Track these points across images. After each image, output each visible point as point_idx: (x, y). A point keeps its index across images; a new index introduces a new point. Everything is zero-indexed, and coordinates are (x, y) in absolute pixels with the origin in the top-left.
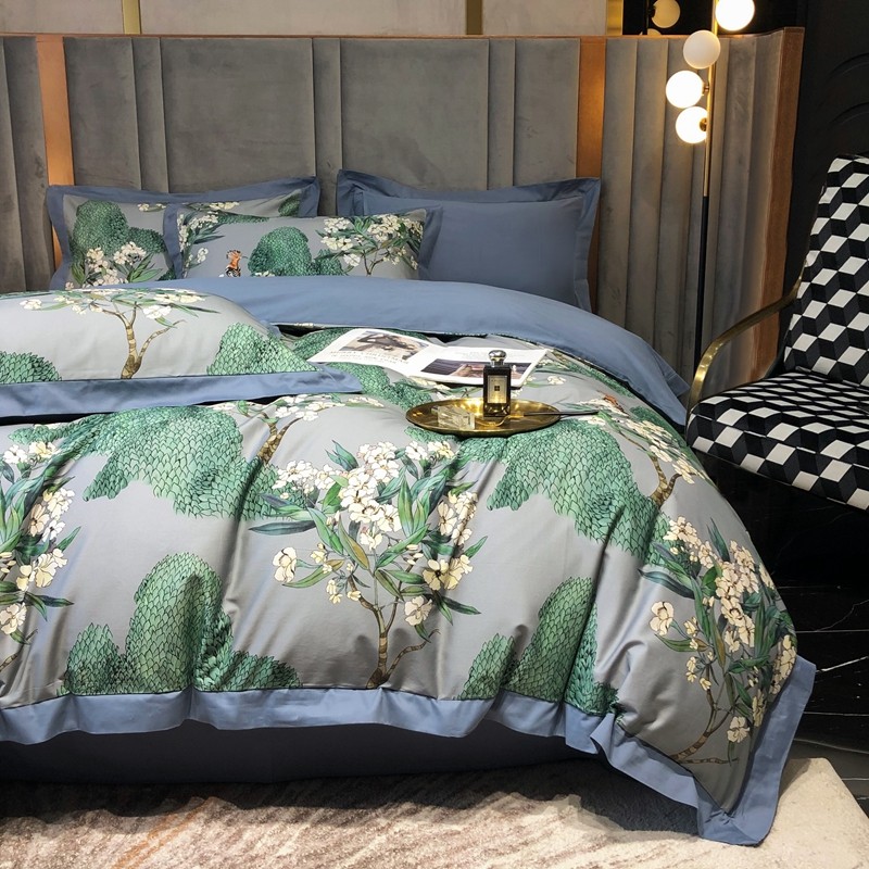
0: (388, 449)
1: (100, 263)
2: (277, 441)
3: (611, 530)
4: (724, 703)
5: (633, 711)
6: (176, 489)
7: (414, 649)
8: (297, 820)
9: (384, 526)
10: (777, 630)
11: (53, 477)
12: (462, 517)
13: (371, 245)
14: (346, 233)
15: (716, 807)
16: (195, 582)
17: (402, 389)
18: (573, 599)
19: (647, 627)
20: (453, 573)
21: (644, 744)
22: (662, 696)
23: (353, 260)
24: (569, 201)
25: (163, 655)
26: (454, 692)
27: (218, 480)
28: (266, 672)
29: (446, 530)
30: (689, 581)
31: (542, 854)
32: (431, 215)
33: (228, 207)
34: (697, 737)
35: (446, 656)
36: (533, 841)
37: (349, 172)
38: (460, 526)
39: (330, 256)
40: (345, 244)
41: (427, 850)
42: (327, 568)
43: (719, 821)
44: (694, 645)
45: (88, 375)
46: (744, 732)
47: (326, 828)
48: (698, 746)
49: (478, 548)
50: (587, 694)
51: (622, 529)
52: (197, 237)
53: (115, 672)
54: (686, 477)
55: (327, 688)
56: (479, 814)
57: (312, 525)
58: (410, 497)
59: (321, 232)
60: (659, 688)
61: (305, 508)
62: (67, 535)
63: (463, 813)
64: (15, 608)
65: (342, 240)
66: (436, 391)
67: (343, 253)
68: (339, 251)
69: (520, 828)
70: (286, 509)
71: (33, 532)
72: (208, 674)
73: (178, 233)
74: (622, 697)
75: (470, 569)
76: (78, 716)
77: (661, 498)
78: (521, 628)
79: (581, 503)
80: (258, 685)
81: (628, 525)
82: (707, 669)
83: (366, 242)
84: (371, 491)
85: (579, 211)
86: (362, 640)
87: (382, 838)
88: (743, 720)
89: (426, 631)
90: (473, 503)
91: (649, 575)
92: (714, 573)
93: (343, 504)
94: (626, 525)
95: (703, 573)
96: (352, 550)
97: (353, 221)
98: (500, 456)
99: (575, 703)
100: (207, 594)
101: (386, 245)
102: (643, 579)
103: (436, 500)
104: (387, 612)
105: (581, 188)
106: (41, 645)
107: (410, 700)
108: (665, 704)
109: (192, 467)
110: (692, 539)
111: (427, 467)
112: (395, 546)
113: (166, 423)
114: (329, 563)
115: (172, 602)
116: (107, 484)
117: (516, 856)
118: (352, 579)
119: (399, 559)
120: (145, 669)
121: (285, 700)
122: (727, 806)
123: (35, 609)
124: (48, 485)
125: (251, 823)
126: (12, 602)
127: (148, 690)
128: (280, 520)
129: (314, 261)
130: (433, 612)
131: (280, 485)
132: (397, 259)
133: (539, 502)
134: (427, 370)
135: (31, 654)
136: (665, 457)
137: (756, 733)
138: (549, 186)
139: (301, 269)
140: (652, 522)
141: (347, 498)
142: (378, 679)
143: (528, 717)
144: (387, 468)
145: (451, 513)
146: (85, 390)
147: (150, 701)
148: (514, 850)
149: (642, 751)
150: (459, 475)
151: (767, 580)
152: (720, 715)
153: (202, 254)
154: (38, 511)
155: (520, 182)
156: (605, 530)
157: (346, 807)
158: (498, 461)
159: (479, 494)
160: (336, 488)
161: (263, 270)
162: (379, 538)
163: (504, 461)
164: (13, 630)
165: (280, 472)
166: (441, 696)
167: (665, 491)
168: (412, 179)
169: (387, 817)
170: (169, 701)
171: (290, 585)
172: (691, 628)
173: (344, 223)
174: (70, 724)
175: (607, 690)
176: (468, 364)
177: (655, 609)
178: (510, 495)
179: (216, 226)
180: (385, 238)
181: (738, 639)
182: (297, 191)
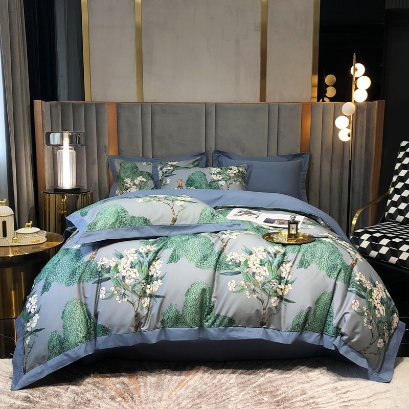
0: (262, 248)
1: (129, 183)
2: (225, 245)
3: (338, 276)
4: (376, 334)
5: (347, 335)
6: (195, 260)
7: (274, 314)
8: (233, 373)
9: (263, 274)
10: (392, 311)
11: (155, 256)
12: (288, 271)
13: (229, 177)
14: (219, 173)
15: (374, 370)
16: (204, 290)
17: (258, 229)
18: (326, 298)
19: (351, 308)
20: (286, 290)
21: (350, 347)
22: (356, 331)
23: (222, 183)
24: (298, 161)
25: (194, 314)
26: (287, 329)
27: (208, 257)
28: (226, 321)
29: (283, 275)
30: (363, 293)
31: (318, 384)
33: (175, 163)
34: (368, 345)
35: (284, 317)
36: (314, 380)
37: (218, 151)
38: (288, 274)
39: (214, 181)
41: (279, 382)
42: (246, 287)
43: (375, 375)
44: (366, 314)
45: (161, 223)
46: (383, 344)
47: (243, 376)
48: (368, 348)
49: (294, 281)
50: (331, 330)
51: (341, 275)
52: (166, 175)
53: (178, 320)
54: (360, 259)
55: (246, 327)
56: (294, 372)
57: (240, 273)
58: (271, 264)
59: (211, 173)
60: (355, 327)
61: (237, 267)
62: (162, 275)
63: (288, 372)
64: (146, 299)
65: (218, 176)
66: (269, 229)
67: (219, 180)
68: (217, 180)
69: (308, 377)
70: (231, 267)
71: (150, 274)
72: (207, 321)
73: (158, 173)
74: (343, 330)
75: (292, 288)
76: (166, 334)
77: (353, 266)
78: (309, 308)
79: (327, 267)
80: (223, 325)
81: (343, 274)
82: (370, 322)
83: (227, 176)
84: (258, 262)
85: (302, 165)
86: (257, 311)
87: (263, 378)
88: (382, 340)
89: (278, 308)
90: (292, 267)
91: (350, 291)
92: (371, 291)
93: (249, 266)
94: (342, 274)
95: (368, 291)
96: (254, 281)
97: (222, 169)
98: (299, 251)
99: (327, 333)
100: (208, 295)
101: (234, 177)
102: (348, 292)
103: (279, 265)
104: (266, 302)
105: (303, 156)
106: (155, 311)
107: (273, 331)
108: (357, 333)
109: (199, 253)
110: (364, 280)
111: (275, 255)
112: (267, 280)
113: (188, 239)
114: (246, 285)
115: (197, 297)
116: (173, 258)
117: (309, 384)
118: (254, 290)
119: (269, 284)
120: (188, 319)
121: (232, 331)
122: (377, 370)
123: (152, 299)
124: (154, 259)
125: (218, 374)
126: (145, 296)
127: (189, 326)
128: (229, 271)
129: (208, 183)
130: (280, 302)
131: (228, 259)
132: (238, 182)
133: (313, 266)
134: (265, 222)
135: (152, 313)
136: (352, 253)
137: (386, 345)
138: (290, 155)
139: (204, 186)
140: (351, 274)
141: (250, 264)
142: (262, 324)
143: (311, 338)
144: (262, 255)
145: (284, 270)
146: (160, 228)
147: (189, 330)
148: (308, 383)
149: (349, 349)
150: (286, 257)
151: (388, 294)
152: (375, 338)
153: (168, 180)
154: (151, 267)
155: (279, 154)
156: (336, 276)
157: (249, 369)
158: (298, 253)
159: (293, 263)
160: (246, 261)
161: (191, 187)
162: (262, 277)
163: (300, 253)
164: (146, 306)
165: (227, 255)
166: (283, 330)
167: (354, 263)
168: (239, 153)
169: (263, 372)
170: (195, 330)
171: (234, 292)
172: (365, 309)
173: (218, 170)
174: (163, 338)
175: (338, 328)
176: (278, 220)
177: (353, 302)
178: (303, 264)
179: (173, 171)
181: (380, 313)
182: (198, 158)
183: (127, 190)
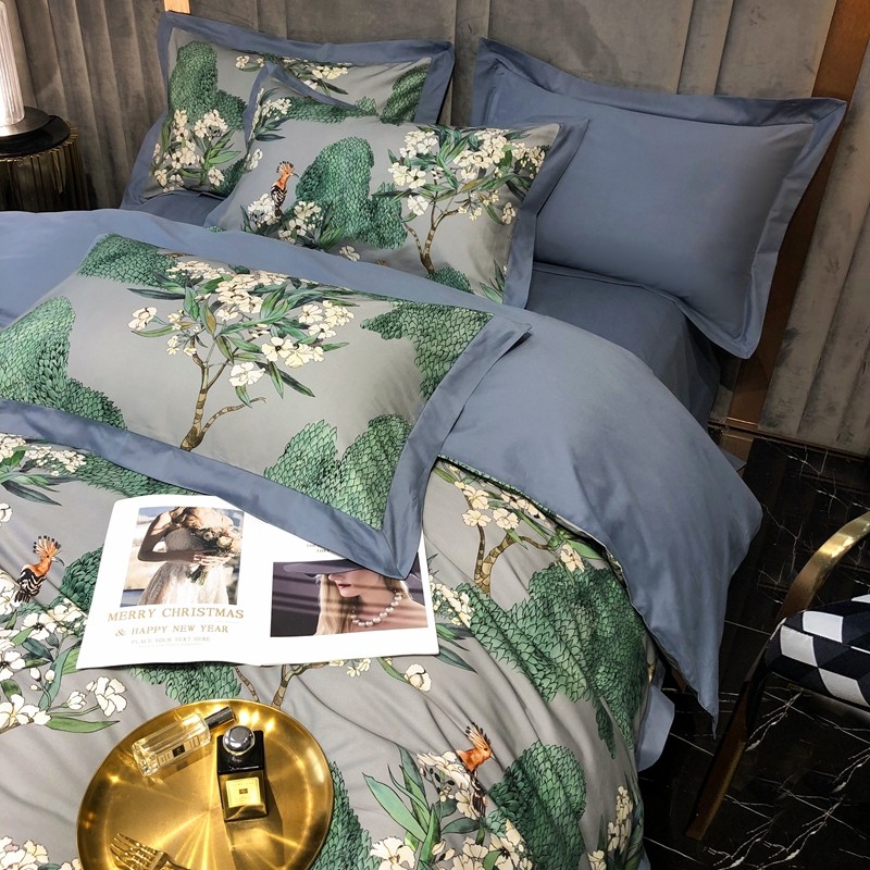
13: (449, 186)
14: (424, 161)
23: (419, 205)
24: (791, 129)
32: (565, 136)
33: (333, 75)
37: (495, 43)
39: (392, 194)
40: (416, 178)
52: (261, 129)
59: (395, 154)
65: (413, 173)
67: (409, 193)
68: (404, 190)
83: (445, 179)
97: (442, 141)
101: (471, 187)
105: (815, 112)
129: (370, 198)
153: (256, 157)
161: (311, 200)
173: (429, 143)
180: (473, 176)
182: (426, 60)
183: (174, 151)
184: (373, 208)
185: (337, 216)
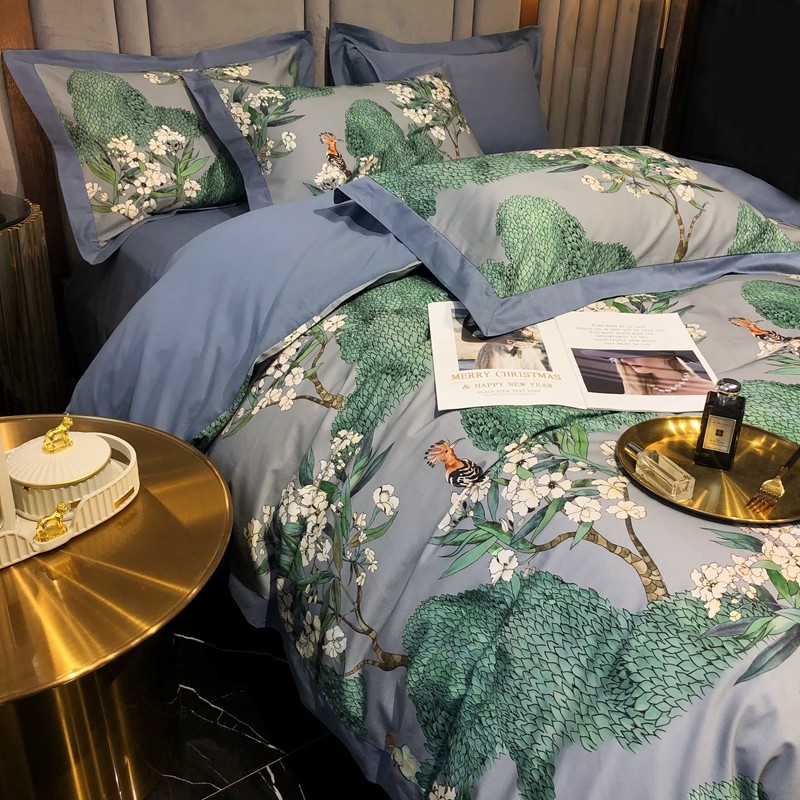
1: (134, 155)
14: (418, 103)
23: (438, 133)
37: (339, 25)
39: (419, 131)
40: (424, 115)
52: (269, 119)
65: (420, 111)
67: (428, 127)
73: (227, 113)
97: (413, 88)
101: (454, 113)
105: (525, 36)
129: (407, 138)
153: (289, 139)
155: (479, 31)
161: (367, 154)
173: (408, 91)
179: (286, 106)
180: (449, 105)
182: (293, 49)
183: (134, 178)
184: (413, 145)
185: (390, 160)
